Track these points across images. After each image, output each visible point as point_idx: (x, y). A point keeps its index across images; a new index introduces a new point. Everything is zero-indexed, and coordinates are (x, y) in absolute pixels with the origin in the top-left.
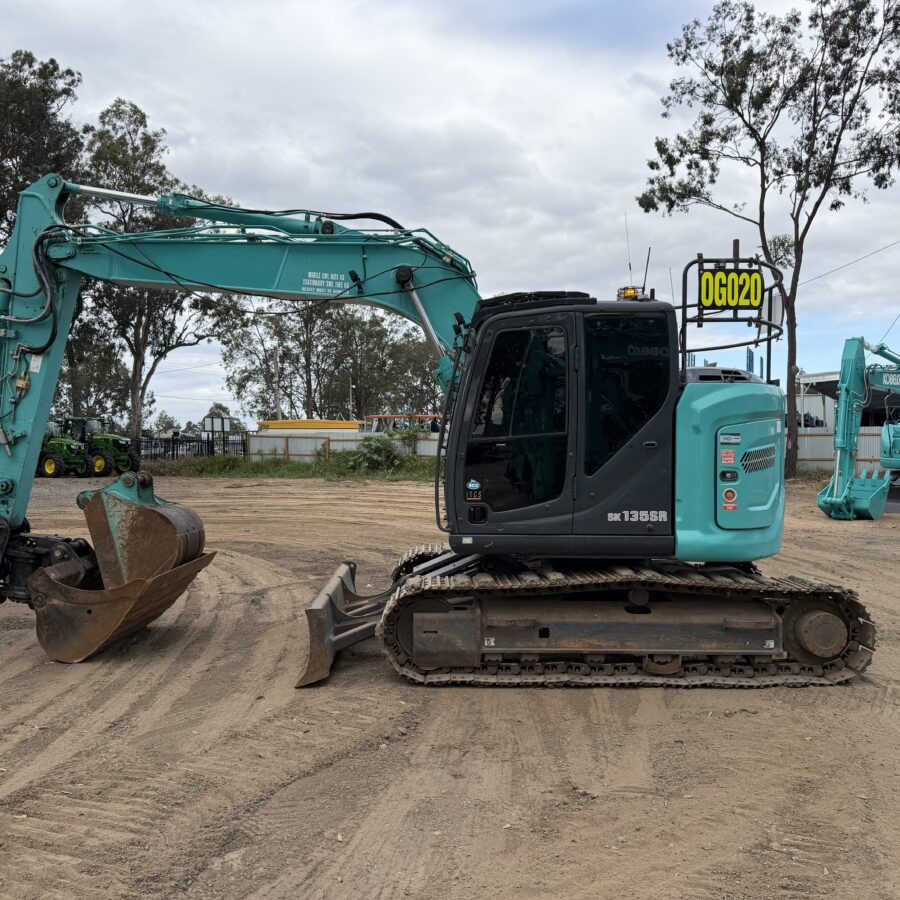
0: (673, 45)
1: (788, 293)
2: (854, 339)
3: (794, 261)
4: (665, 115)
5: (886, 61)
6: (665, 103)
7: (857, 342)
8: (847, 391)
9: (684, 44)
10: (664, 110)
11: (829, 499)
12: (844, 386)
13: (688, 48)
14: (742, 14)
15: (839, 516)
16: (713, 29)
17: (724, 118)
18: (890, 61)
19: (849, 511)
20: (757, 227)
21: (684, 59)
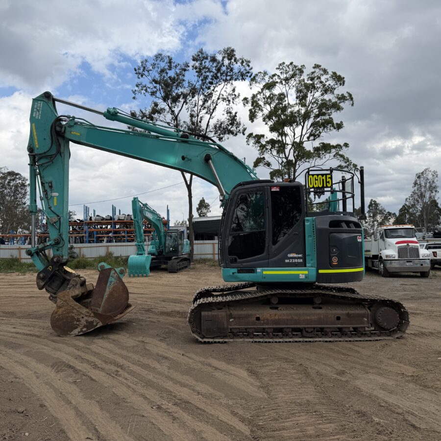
0: (137, 69)
1: (188, 183)
4: (134, 98)
6: (134, 92)
9: (142, 69)
10: (134, 95)
13: (143, 71)
14: (167, 60)
16: (154, 64)
17: (162, 105)
21: (142, 76)
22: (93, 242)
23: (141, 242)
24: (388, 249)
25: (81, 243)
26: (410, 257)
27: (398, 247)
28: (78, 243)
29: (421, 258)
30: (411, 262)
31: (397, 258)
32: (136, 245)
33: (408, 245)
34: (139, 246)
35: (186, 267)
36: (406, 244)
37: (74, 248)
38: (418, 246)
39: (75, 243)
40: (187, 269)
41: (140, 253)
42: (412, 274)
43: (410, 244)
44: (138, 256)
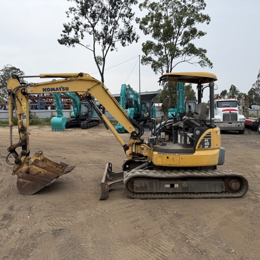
1: (102, 72)
2: (123, 84)
3: (103, 63)
4: (68, 17)
5: (124, 11)
7: (124, 85)
8: (122, 98)
10: (67, 15)
11: (119, 127)
12: (122, 97)
15: (121, 132)
18: (126, 12)
19: (123, 130)
20: (93, 52)
22: (43, 109)
23: (59, 109)
24: (218, 115)
25: (36, 109)
26: (231, 120)
27: (223, 113)
28: (34, 109)
29: (238, 121)
30: (232, 123)
31: (222, 121)
32: (57, 111)
33: (230, 112)
34: (58, 111)
35: (96, 125)
36: (229, 112)
37: (31, 112)
38: (237, 113)
39: (32, 109)
40: (96, 127)
41: (59, 116)
42: (234, 131)
43: (232, 112)
44: (58, 118)
